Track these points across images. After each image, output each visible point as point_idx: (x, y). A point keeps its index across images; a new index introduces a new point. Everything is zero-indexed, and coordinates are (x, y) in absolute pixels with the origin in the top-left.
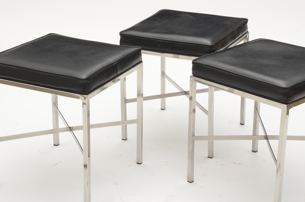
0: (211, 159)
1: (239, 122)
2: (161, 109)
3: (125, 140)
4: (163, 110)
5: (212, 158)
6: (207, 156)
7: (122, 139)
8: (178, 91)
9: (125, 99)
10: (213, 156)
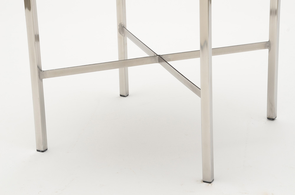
0: (210, 185)
1: (265, 115)
2: (121, 95)
3: (43, 152)
4: (124, 96)
5: (210, 183)
6: (201, 178)
7: (38, 151)
9: (40, 70)
10: (214, 180)
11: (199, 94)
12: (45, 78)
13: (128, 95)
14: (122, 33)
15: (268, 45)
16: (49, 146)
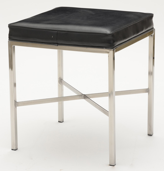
1: (146, 133)
2: (59, 122)
3: (15, 150)
4: (61, 122)
5: (114, 166)
7: (12, 150)
8: (74, 94)
9: (15, 102)
10: (115, 164)
11: (108, 115)
12: (18, 106)
13: (63, 122)
14: (60, 83)
15: (148, 90)
16: (19, 148)
